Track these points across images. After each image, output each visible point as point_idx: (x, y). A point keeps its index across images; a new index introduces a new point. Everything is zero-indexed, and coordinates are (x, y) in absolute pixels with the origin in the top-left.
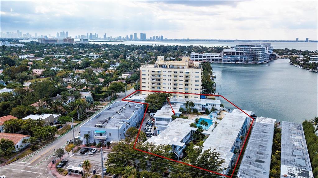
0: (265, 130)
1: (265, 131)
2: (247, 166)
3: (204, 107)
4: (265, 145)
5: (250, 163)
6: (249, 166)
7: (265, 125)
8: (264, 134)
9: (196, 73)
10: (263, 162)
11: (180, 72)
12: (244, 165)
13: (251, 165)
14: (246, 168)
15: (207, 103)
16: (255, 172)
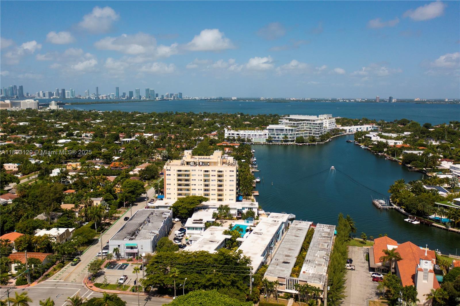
0: (299, 234)
1: (297, 235)
2: (274, 267)
3: (240, 211)
4: (294, 249)
5: (278, 264)
6: (276, 267)
7: (300, 229)
8: (296, 238)
9: (230, 171)
10: (289, 263)
11: (212, 171)
12: (272, 267)
13: (277, 266)
14: (273, 268)
15: (244, 206)
16: (280, 271)
